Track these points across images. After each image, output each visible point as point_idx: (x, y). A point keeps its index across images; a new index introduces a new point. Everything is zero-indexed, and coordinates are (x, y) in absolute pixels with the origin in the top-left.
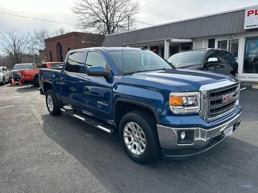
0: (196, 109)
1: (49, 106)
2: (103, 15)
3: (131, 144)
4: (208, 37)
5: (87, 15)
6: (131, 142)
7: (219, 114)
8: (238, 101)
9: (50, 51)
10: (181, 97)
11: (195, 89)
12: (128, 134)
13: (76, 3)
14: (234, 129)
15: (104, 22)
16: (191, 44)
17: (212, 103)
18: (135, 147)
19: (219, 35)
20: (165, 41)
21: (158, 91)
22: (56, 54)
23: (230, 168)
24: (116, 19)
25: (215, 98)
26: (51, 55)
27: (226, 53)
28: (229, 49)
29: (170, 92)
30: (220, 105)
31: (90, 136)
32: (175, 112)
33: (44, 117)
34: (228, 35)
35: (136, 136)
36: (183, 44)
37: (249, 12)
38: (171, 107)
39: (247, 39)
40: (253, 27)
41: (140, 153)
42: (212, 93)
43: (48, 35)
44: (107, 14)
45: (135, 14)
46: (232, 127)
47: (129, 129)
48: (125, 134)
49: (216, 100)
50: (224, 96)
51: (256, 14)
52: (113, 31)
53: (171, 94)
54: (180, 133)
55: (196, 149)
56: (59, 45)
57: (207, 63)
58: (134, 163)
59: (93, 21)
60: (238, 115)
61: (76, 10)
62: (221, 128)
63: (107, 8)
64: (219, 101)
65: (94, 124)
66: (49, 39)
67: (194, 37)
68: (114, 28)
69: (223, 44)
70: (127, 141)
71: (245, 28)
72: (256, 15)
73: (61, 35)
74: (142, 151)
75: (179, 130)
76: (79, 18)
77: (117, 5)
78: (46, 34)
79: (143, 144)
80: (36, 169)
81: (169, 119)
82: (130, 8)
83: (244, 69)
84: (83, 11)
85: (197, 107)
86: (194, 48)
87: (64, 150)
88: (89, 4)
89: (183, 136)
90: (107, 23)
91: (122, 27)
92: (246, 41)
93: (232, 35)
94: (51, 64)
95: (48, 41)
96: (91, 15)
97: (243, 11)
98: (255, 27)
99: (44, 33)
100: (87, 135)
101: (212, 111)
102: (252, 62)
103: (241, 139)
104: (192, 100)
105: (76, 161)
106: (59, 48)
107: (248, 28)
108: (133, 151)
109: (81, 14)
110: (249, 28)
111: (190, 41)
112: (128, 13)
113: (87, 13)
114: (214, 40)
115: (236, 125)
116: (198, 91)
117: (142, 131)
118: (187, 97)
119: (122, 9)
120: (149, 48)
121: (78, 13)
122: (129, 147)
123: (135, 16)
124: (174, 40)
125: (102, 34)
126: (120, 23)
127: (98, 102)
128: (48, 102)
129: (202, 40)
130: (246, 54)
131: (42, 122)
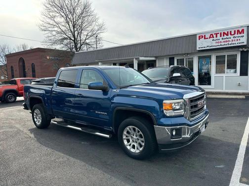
0: (182, 112)
1: (35, 120)
2: (70, 33)
3: (130, 145)
4: (169, 55)
5: (54, 33)
6: (129, 143)
7: (196, 115)
8: (205, 106)
9: (12, 67)
10: (171, 104)
11: (180, 97)
12: (126, 136)
13: (43, 21)
14: (206, 127)
15: (71, 39)
16: (155, 61)
17: (192, 107)
18: (134, 147)
19: (177, 55)
20: (134, 59)
21: (154, 100)
22: (18, 70)
23: (207, 156)
24: (83, 37)
25: (193, 104)
26: (12, 70)
27: (184, 68)
28: (186, 66)
29: (163, 100)
30: (197, 109)
31: (86, 143)
32: (168, 115)
33: (32, 131)
34: (185, 54)
35: (135, 137)
36: (147, 61)
37: (199, 36)
38: (165, 111)
39: (199, 58)
40: (203, 49)
41: (139, 151)
42: (192, 100)
43: (8, 51)
44: (74, 32)
45: (101, 34)
46: (204, 125)
47: (128, 132)
48: (124, 137)
49: (194, 106)
50: (199, 102)
51: (205, 38)
52: (80, 48)
53: (164, 102)
54: (172, 130)
55: (184, 143)
56: (22, 61)
57: (172, 78)
58: (134, 160)
59: (60, 38)
60: (207, 117)
61: (43, 28)
62: (199, 125)
63: (74, 27)
64: (196, 106)
65: (91, 131)
66: (10, 54)
67: (157, 55)
68: (81, 45)
69: (181, 62)
70: (125, 142)
71: (198, 49)
72: (205, 40)
73: (23, 50)
74: (141, 149)
75: (172, 128)
76: (46, 35)
77: (84, 25)
78: (6, 50)
79: (141, 143)
80: (50, 173)
81: (163, 120)
82: (96, 28)
83: (199, 82)
84: (50, 29)
85: (182, 111)
86: (157, 65)
87: (68, 157)
88: (56, 22)
89: (174, 133)
90: (74, 41)
91: (89, 45)
92: (199, 59)
93: (188, 54)
94: (21, 80)
95: (9, 57)
96: (58, 33)
97: (195, 35)
98: (205, 49)
99: (4, 49)
100: (83, 143)
101: (192, 113)
102: (204, 76)
103: (209, 136)
104: (178, 105)
105: (83, 163)
106: (21, 64)
107: (199, 49)
108: (133, 150)
109: (47, 32)
110: (201, 49)
111: (153, 59)
112: (94, 32)
113: (54, 31)
114: (173, 58)
115: (206, 124)
116: (182, 99)
117: (141, 133)
118: (175, 103)
119: (88, 29)
120: (118, 64)
121: (45, 31)
122: (128, 147)
123: (101, 35)
124: (142, 58)
125: (69, 50)
126: (87, 41)
127: (96, 112)
128: (35, 117)
129: (164, 58)
130: (200, 70)
131: (32, 136)
